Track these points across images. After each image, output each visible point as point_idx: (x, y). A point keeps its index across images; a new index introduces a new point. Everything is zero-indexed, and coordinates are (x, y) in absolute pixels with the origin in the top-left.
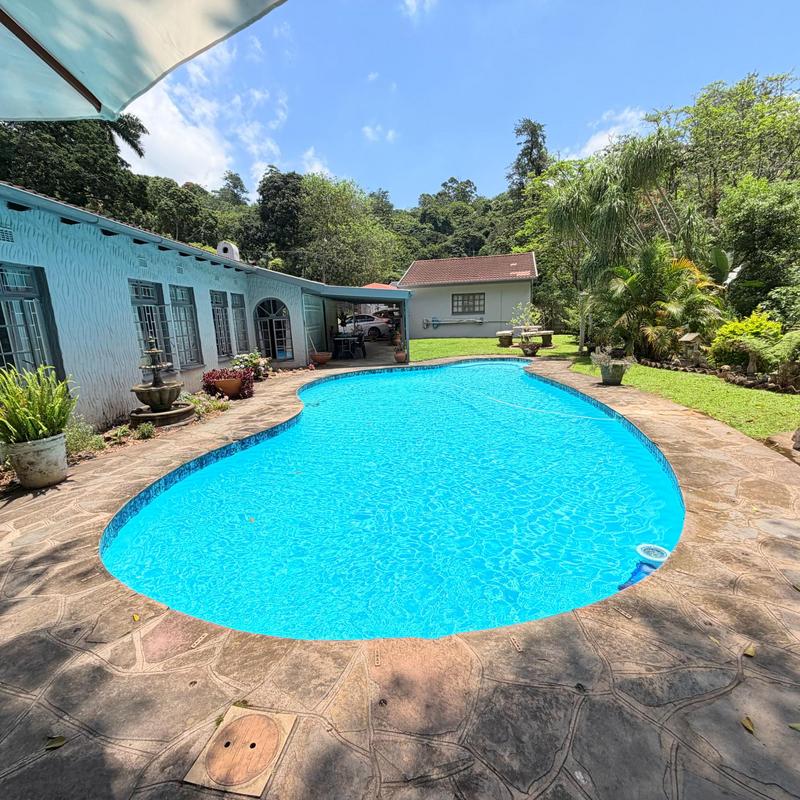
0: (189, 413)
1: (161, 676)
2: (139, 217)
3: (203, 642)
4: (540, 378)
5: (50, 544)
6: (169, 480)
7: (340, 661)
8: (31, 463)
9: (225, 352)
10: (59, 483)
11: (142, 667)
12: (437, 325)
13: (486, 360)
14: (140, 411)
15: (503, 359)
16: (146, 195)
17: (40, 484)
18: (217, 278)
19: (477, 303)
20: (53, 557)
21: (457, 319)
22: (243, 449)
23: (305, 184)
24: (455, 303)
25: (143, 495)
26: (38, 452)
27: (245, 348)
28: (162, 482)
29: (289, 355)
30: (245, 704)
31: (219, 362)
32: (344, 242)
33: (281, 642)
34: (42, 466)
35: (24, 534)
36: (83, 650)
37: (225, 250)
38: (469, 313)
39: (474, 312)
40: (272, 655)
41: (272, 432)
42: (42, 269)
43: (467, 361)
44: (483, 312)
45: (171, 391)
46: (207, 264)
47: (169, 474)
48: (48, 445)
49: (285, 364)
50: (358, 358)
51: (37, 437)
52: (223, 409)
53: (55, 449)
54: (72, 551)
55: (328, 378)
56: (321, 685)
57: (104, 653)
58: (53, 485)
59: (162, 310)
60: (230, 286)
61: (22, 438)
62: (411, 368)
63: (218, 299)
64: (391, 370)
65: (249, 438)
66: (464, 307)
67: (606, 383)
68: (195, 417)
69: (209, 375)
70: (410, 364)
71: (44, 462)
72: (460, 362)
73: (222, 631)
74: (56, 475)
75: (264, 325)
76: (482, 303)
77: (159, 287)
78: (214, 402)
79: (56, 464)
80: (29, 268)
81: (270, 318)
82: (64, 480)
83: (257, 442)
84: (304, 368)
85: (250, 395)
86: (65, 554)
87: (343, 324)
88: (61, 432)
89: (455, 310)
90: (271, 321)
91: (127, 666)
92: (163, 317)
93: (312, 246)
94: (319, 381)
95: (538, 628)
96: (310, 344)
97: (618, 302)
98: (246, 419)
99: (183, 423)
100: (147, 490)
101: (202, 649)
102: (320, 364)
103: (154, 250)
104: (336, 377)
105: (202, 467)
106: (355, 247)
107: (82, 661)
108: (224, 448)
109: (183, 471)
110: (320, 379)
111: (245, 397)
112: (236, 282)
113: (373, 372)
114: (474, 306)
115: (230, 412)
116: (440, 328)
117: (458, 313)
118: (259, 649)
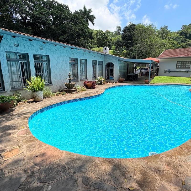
0: (76, 90)
1: (15, 138)
3: (27, 135)
5: (28, 112)
6: (58, 104)
8: (36, 96)
9: (94, 76)
10: (40, 101)
11: (15, 135)
12: (170, 72)
14: (66, 89)
15: (187, 85)
17: (37, 101)
18: (94, 57)
19: (187, 64)
20: (25, 114)
21: (177, 70)
22: (80, 101)
24: (178, 65)
25: (50, 106)
26: (37, 94)
27: (100, 76)
28: (56, 105)
29: (113, 79)
30: (19, 147)
31: (92, 79)
32: (146, 44)
33: (36, 139)
34: (37, 97)
35: (26, 109)
36: (12, 130)
37: (105, 49)
38: (183, 68)
39: (186, 68)
40: (32, 141)
41: (89, 98)
42: (49, 56)
43: (172, 85)
44: (189, 68)
45: (72, 85)
46: (92, 53)
48: (39, 93)
49: (111, 81)
50: (134, 81)
51: (37, 91)
52: (85, 91)
53: (40, 95)
54: (28, 114)
56: (33, 149)
57: (14, 131)
58: (39, 101)
59: (77, 65)
60: (98, 59)
61: (35, 91)
63: (94, 62)
64: (141, 85)
65: (82, 98)
66: (181, 66)
68: (76, 92)
69: (86, 82)
70: (149, 84)
71: (38, 96)
72: (168, 85)
73: (31, 134)
74: (40, 99)
75: (107, 69)
76: (189, 64)
77: (77, 59)
79: (40, 97)
81: (110, 67)
82: (42, 101)
83: (84, 100)
84: (116, 82)
85: (94, 88)
86: (27, 114)
88: (41, 91)
89: (178, 67)
90: (109, 69)
91: (13, 134)
92: (77, 67)
93: (136, 46)
94: (116, 86)
95: (83, 157)
96: (119, 76)
98: (87, 94)
99: (73, 93)
100: (52, 106)
101: (25, 136)
102: (121, 82)
104: (122, 86)
105: (68, 103)
106: (150, 46)
107: (11, 131)
108: (75, 100)
109: (62, 103)
110: (117, 86)
111: (92, 88)
112: (101, 58)
113: (135, 85)
114: (186, 65)
115: (86, 92)
116: (171, 73)
117: (178, 68)
118: (32, 139)
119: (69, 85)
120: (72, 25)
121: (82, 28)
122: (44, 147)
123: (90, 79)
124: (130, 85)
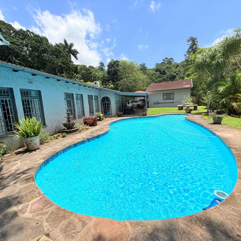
0: (77, 130)
1: (30, 219)
2: (75, 76)
3: (47, 208)
4: (190, 121)
5: (26, 168)
6: (64, 150)
7: (84, 224)
8: (30, 144)
9: (91, 112)
10: (37, 150)
11: (27, 215)
12: (158, 103)
13: (173, 114)
14: (65, 129)
15: (179, 114)
16: (77, 70)
17: (31, 150)
18: (90, 91)
19: (171, 96)
20: (23, 173)
21: (164, 101)
22: (88, 142)
23: (120, 63)
24: (164, 96)
25: (55, 155)
26: (31, 141)
27: (98, 111)
28: (62, 151)
29: (110, 113)
30: (48, 235)
31: (90, 115)
32: (131, 79)
33: (69, 212)
34: (32, 145)
35: (21, 164)
36: (16, 205)
37: (96, 83)
38: (169, 99)
39: (170, 99)
40: (64, 217)
41: (98, 137)
42: (40, 91)
43: (166, 115)
44: (174, 99)
45: (72, 124)
46: (87, 87)
47: (65, 149)
48: (34, 139)
49: (109, 116)
50: (132, 114)
51: (31, 137)
52: (87, 129)
53: (36, 140)
54: (29, 171)
55: (120, 120)
56: (74, 233)
57: (20, 207)
58: (35, 150)
59: (73, 101)
60: (93, 93)
61: (28, 137)
62: (147, 117)
63: (90, 97)
64: (140, 118)
65: (91, 138)
66: (167, 97)
67: (215, 123)
68: (78, 131)
69: (85, 119)
70: (147, 116)
71: (33, 143)
72: (163, 115)
73: (53, 205)
74: (36, 147)
75: (104, 104)
76: (173, 96)
77: (73, 94)
78: (85, 127)
79: (36, 144)
80: (37, 90)
81: (106, 102)
82: (38, 149)
83: (93, 140)
84: (114, 117)
85: (96, 125)
86: (27, 172)
87: (128, 104)
88: (38, 135)
89: (164, 98)
90: (105, 103)
91: (23, 213)
92: (73, 103)
93: (122, 81)
94: (118, 121)
95: (160, 224)
96: (116, 110)
97: (220, 94)
98: (92, 132)
99: (75, 133)
100: (57, 153)
101: (45, 211)
102: (119, 116)
103: (71, 84)
104: (123, 120)
105: (75, 147)
106: (134, 81)
107: (14, 209)
108: (83, 141)
109: (69, 148)
110: (118, 120)
111: (94, 126)
112: (96, 92)
113: (135, 118)
114: (170, 97)
115: (89, 130)
116: (159, 104)
117: (165, 99)
118: (62, 214)
119: (68, 125)
120: (54, 58)
121: (65, 62)
122: (91, 224)
123: (87, 115)
124: (130, 119)
